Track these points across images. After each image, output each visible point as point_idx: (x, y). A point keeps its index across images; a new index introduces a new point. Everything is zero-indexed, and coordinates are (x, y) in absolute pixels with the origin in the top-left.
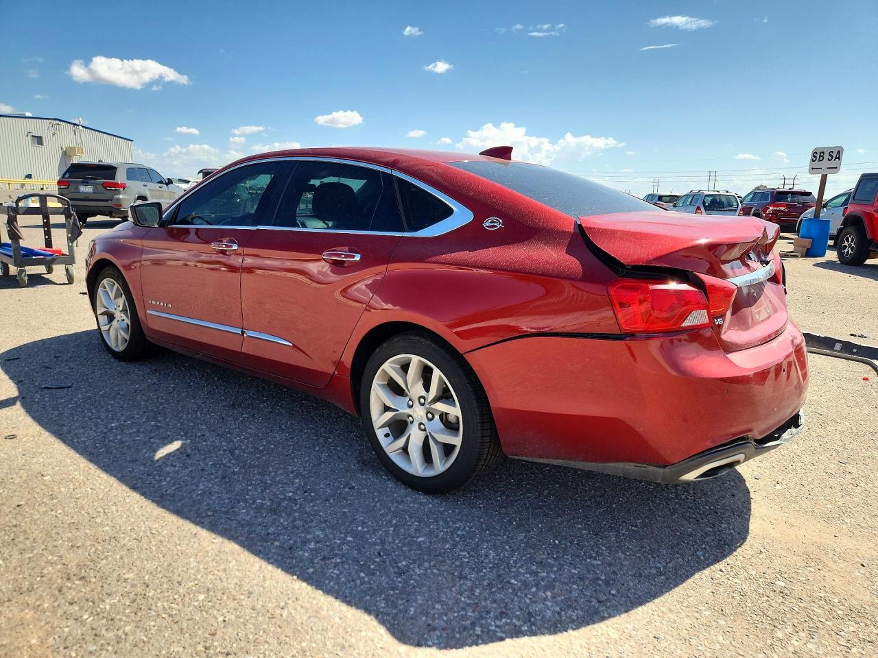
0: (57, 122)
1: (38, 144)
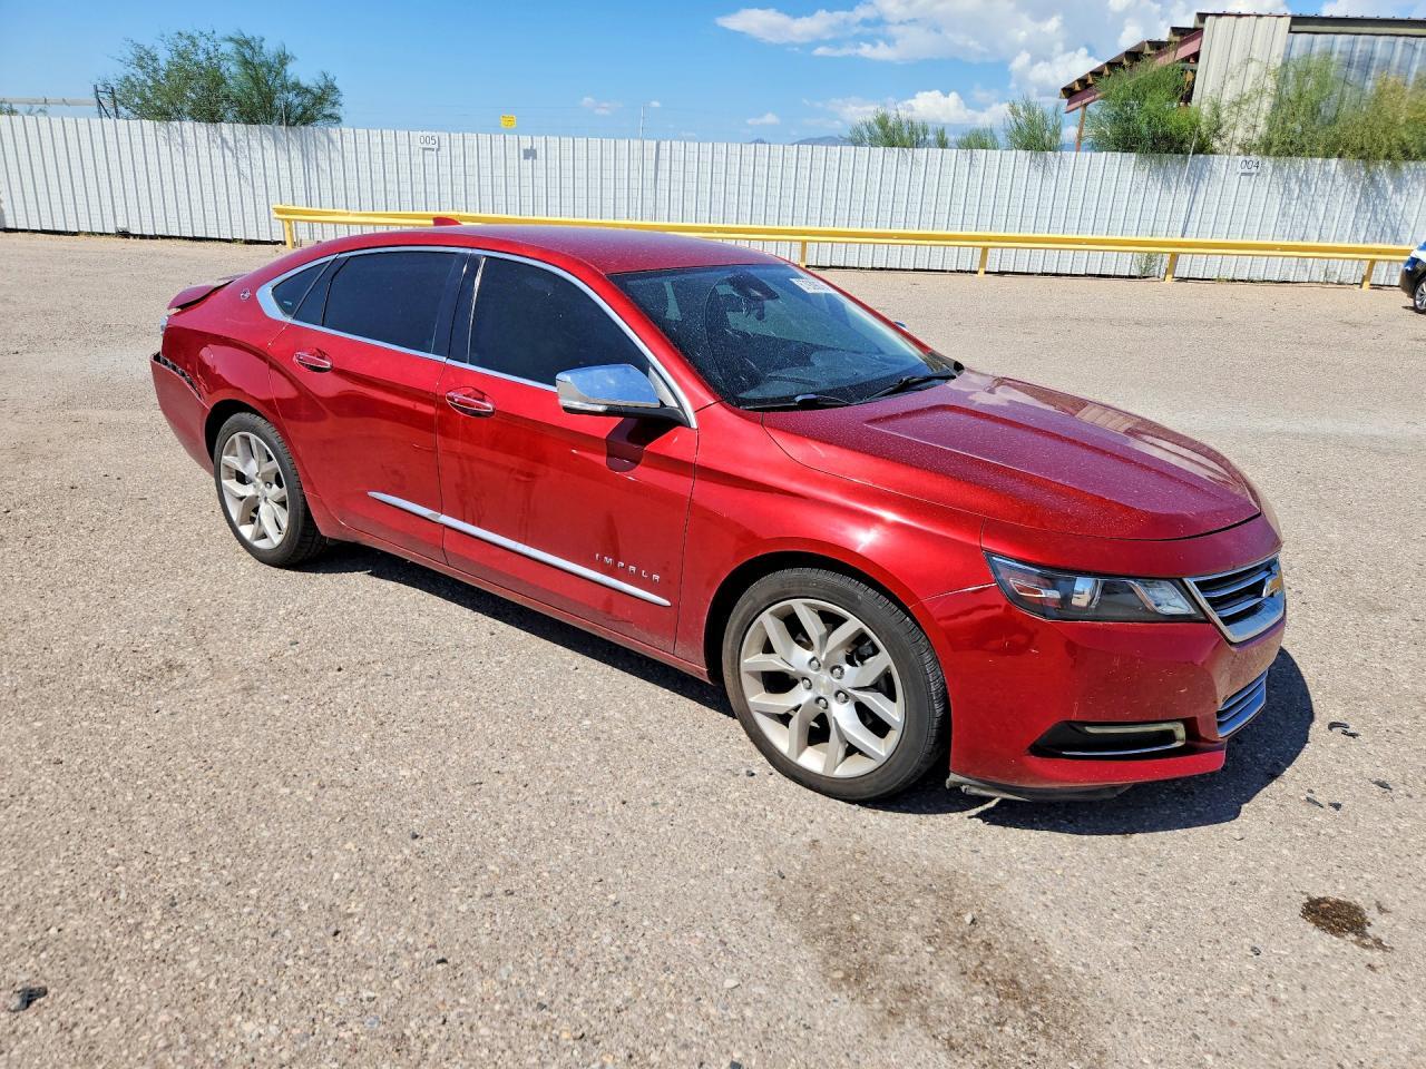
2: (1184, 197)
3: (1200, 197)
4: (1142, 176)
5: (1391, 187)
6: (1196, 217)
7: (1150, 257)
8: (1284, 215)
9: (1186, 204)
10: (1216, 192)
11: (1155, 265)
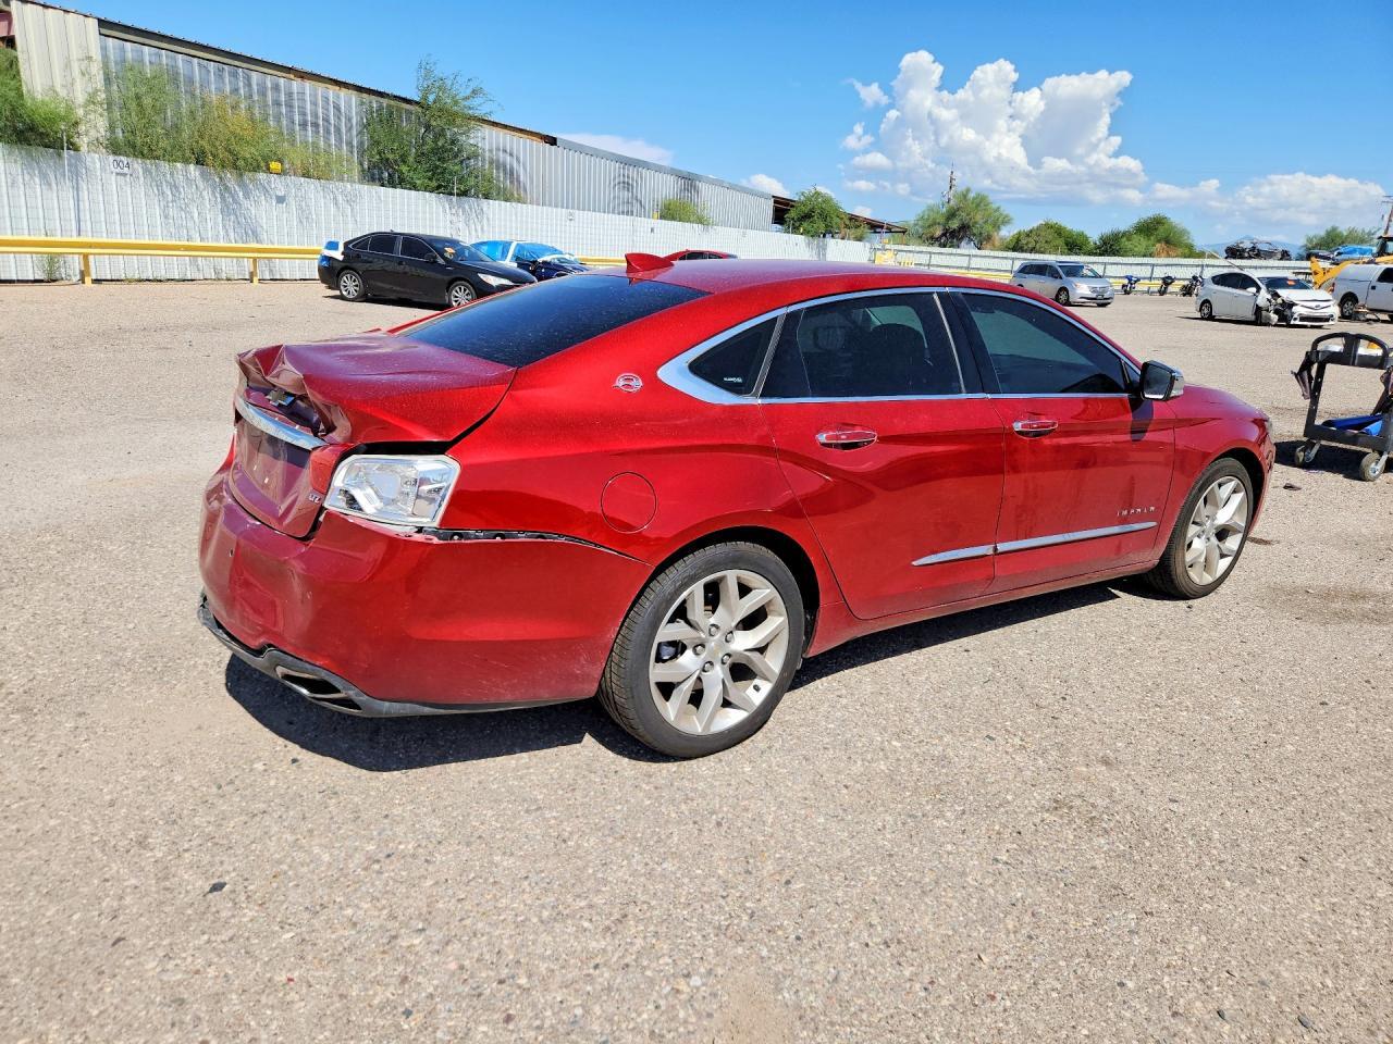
2: (68, 194)
3: (84, 195)
4: (16, 169)
5: (241, 194)
6: (85, 216)
7: (52, 259)
8: (166, 217)
9: (72, 202)
10: (97, 190)
11: (59, 267)
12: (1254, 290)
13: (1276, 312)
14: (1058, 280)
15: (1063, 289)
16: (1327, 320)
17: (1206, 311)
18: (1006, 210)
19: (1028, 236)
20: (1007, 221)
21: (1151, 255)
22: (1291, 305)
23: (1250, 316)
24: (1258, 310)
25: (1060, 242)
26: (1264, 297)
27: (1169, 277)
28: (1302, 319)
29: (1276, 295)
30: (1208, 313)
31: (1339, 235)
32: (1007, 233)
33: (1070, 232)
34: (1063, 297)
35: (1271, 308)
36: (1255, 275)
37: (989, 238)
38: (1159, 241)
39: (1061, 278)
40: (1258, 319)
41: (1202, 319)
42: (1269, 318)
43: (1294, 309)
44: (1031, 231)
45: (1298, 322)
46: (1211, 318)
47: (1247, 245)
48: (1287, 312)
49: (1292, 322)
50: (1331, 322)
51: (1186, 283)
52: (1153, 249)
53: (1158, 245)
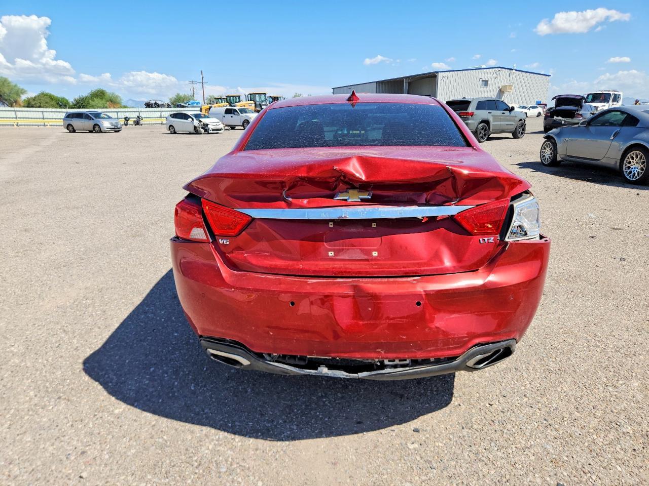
0: (499, 69)
1: (485, 86)
12: (190, 119)
13: (202, 128)
14: (92, 121)
15: (96, 125)
16: (220, 130)
17: (172, 130)
18: (21, 86)
19: (34, 100)
20: (23, 92)
21: (106, 108)
22: (207, 125)
23: (192, 130)
24: (195, 127)
25: (53, 103)
26: (196, 122)
27: (127, 117)
28: (213, 130)
29: (200, 121)
30: (173, 130)
31: (181, 97)
32: (24, 97)
33: (57, 97)
34: (97, 129)
35: (200, 127)
36: (189, 113)
37: (16, 102)
38: (107, 101)
39: (93, 119)
40: (196, 131)
41: (171, 133)
42: (200, 131)
43: (209, 126)
44: (35, 97)
45: (211, 132)
46: (175, 133)
47: (153, 102)
48: (206, 128)
49: (210, 132)
50: (222, 131)
51: (135, 119)
52: (106, 105)
53: (108, 103)
